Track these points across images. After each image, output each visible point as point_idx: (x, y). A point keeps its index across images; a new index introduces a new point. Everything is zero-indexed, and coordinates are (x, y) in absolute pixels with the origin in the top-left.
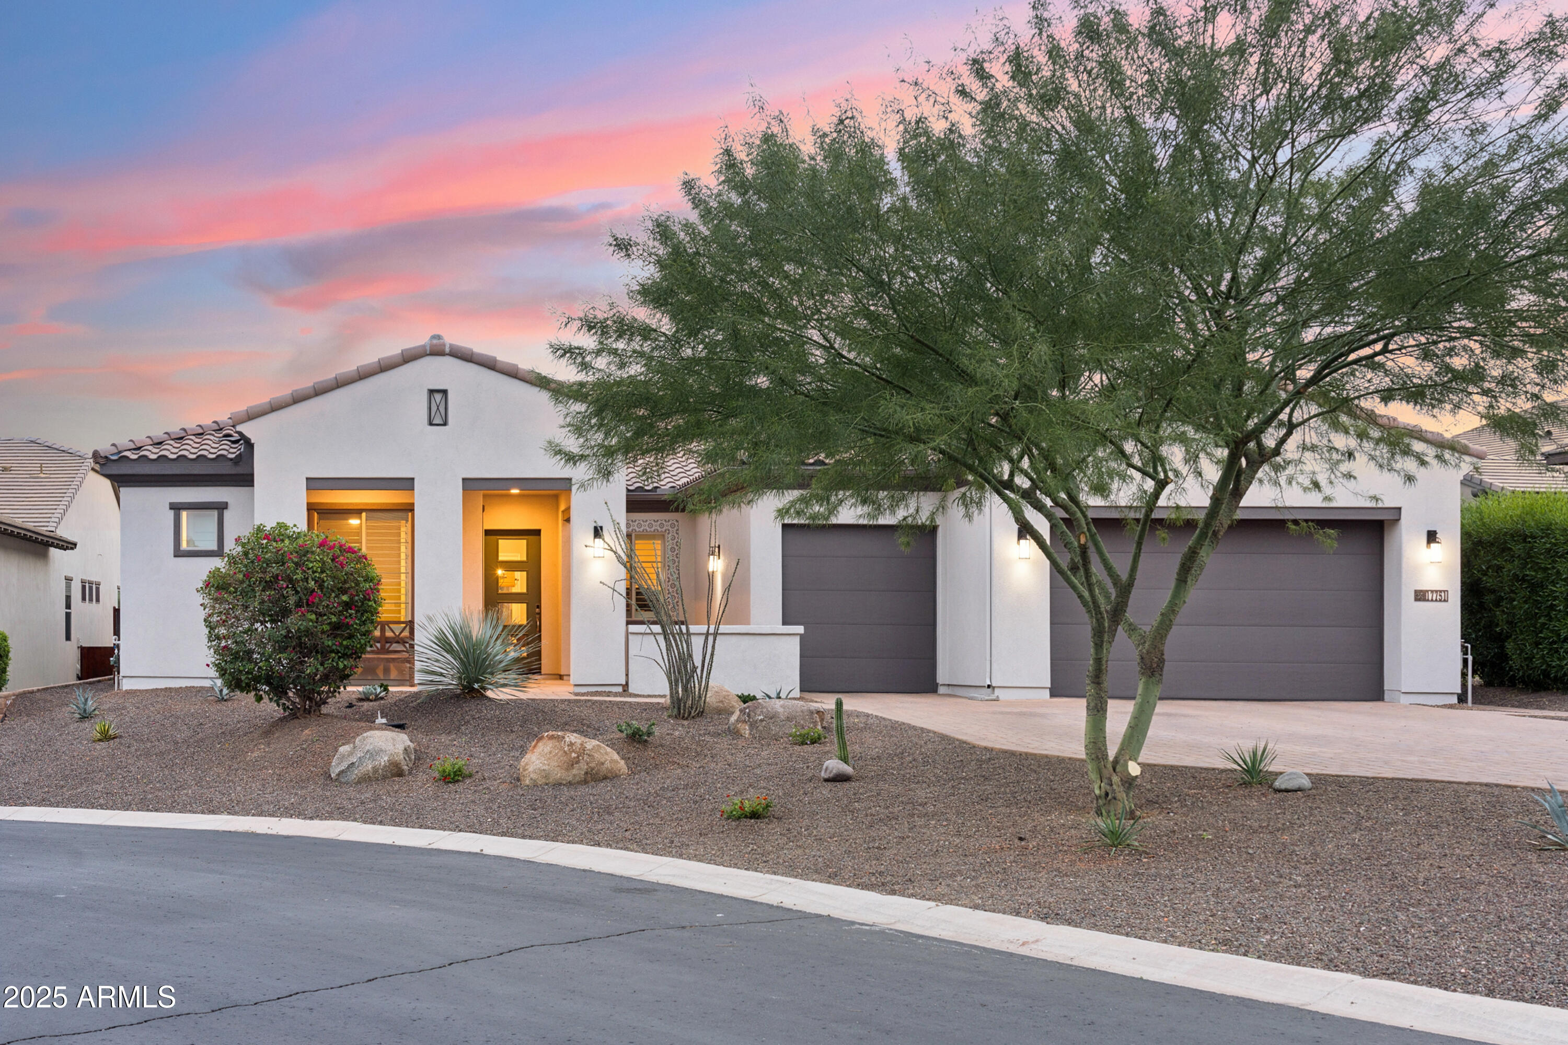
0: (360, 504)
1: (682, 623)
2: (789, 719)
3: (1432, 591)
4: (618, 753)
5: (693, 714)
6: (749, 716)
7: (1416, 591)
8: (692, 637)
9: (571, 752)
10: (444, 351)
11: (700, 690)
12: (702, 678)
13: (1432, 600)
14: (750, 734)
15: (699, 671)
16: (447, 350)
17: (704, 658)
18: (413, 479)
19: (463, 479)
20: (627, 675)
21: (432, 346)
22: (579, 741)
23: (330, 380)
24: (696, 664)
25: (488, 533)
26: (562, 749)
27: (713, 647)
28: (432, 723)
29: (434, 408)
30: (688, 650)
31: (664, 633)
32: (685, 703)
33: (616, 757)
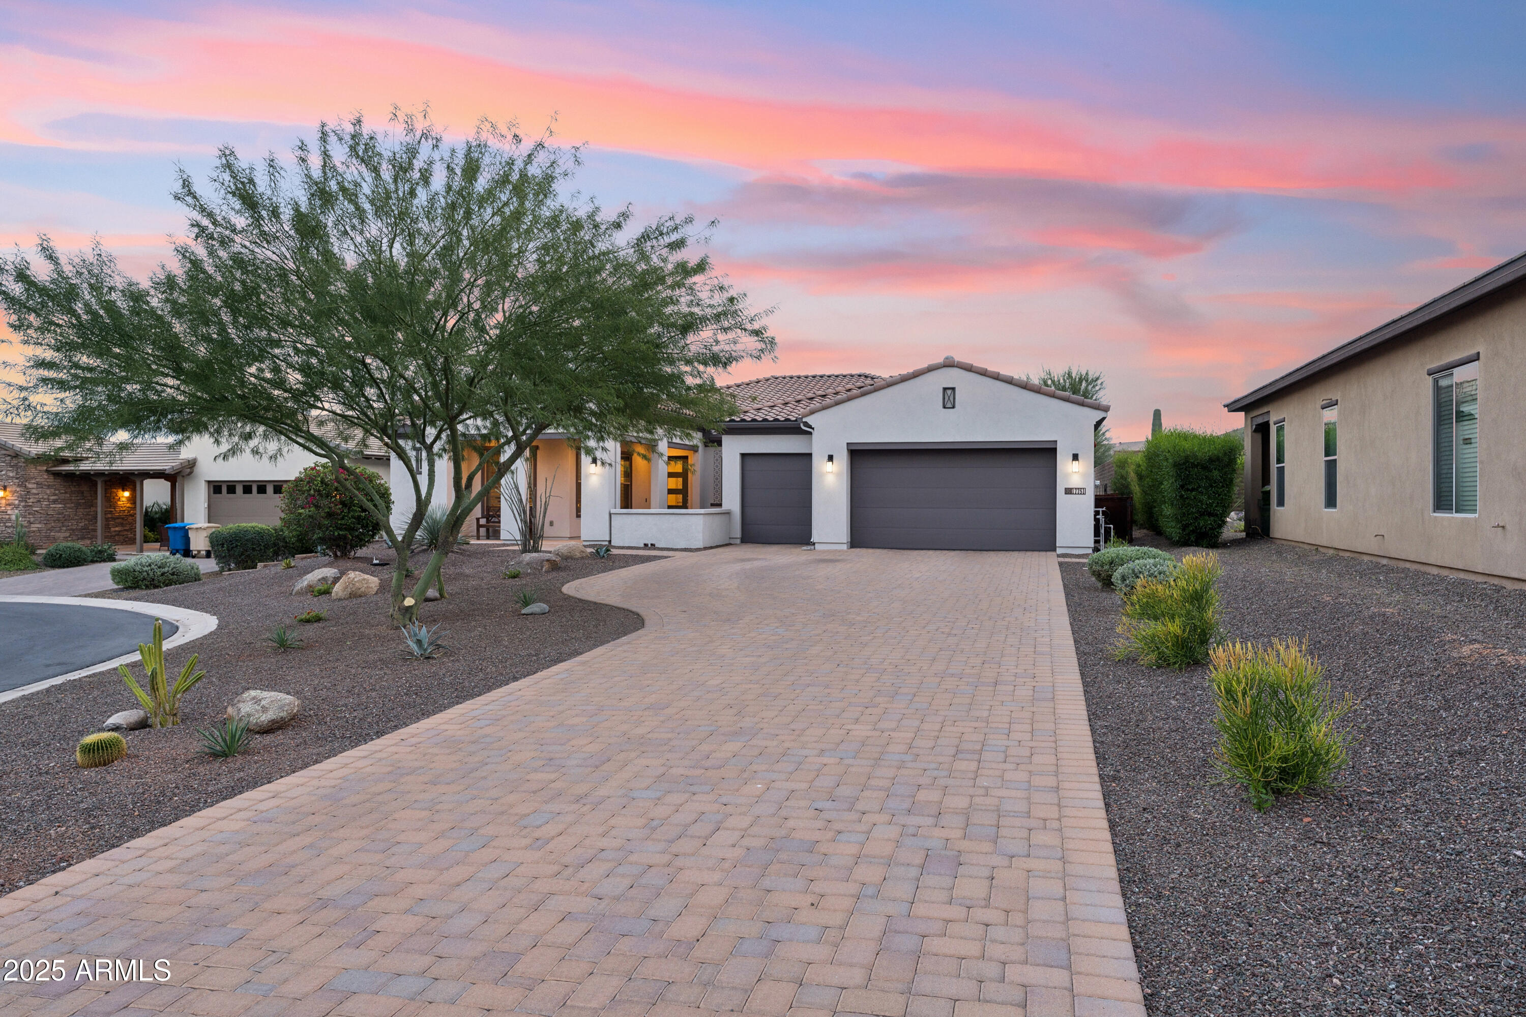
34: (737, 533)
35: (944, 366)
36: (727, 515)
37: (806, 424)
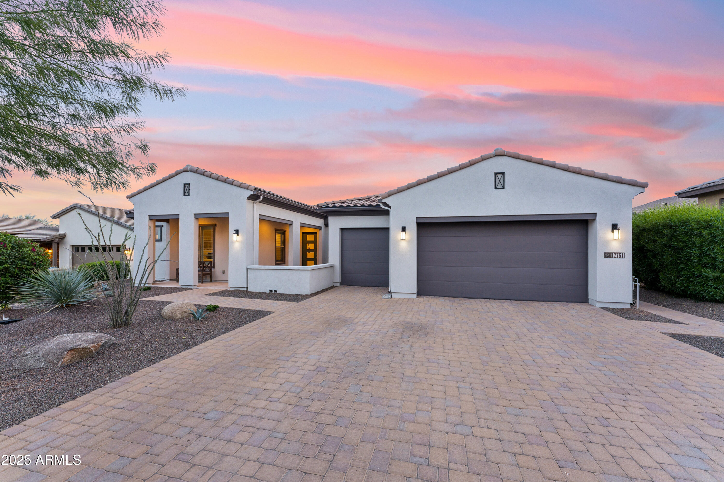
3: (615, 253)
7: (605, 253)
13: (615, 257)
34: (338, 278)
35: (496, 156)
36: (332, 268)
37: (385, 204)
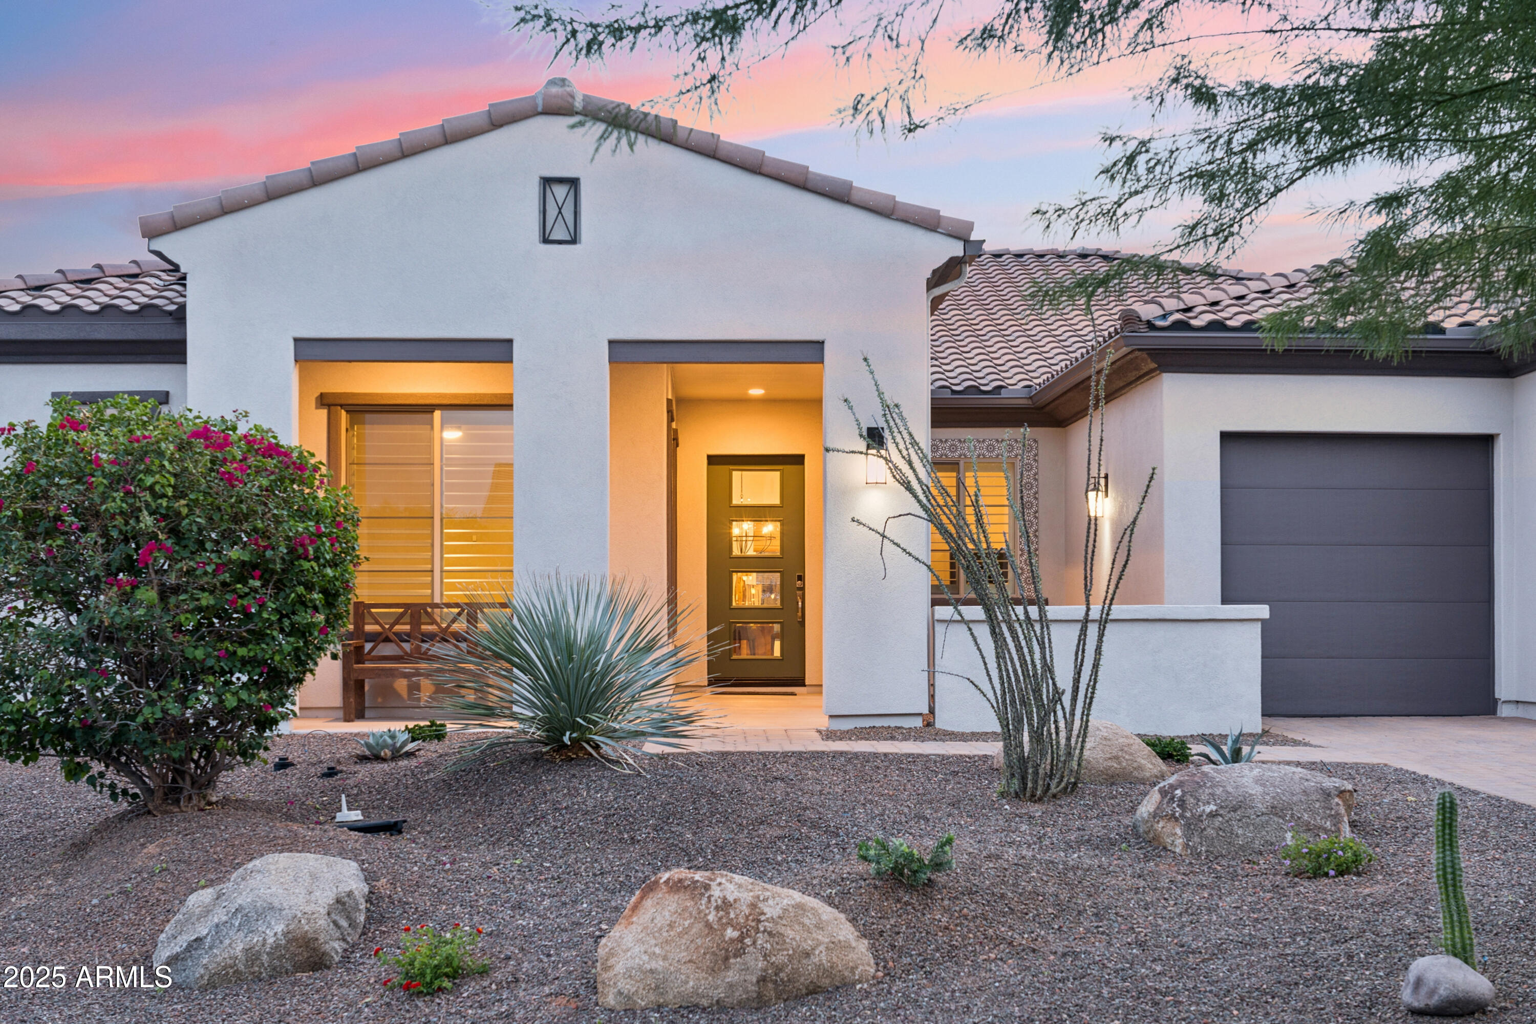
0: (428, 395)
1: (1032, 602)
2: (1276, 810)
4: (853, 920)
5: (1053, 790)
6: (1182, 803)
8: (1054, 628)
9: (724, 927)
10: (573, 106)
11: (1068, 739)
12: (1073, 714)
14: (1186, 846)
15: (1067, 699)
16: (578, 104)
17: (1078, 673)
18: (510, 341)
19: (611, 342)
20: (932, 697)
21: (546, 97)
22: (747, 897)
23: (343, 157)
24: (1060, 685)
25: (713, 460)
26: (701, 917)
27: (1098, 650)
28: (468, 818)
29: (552, 212)
30: (1043, 657)
31: (991, 620)
32: (1036, 767)
33: (846, 932)
